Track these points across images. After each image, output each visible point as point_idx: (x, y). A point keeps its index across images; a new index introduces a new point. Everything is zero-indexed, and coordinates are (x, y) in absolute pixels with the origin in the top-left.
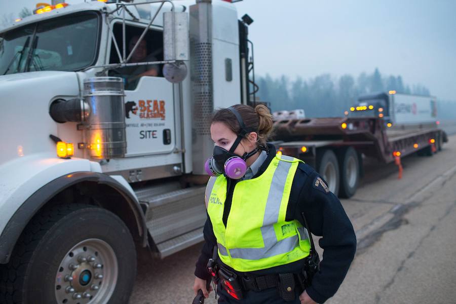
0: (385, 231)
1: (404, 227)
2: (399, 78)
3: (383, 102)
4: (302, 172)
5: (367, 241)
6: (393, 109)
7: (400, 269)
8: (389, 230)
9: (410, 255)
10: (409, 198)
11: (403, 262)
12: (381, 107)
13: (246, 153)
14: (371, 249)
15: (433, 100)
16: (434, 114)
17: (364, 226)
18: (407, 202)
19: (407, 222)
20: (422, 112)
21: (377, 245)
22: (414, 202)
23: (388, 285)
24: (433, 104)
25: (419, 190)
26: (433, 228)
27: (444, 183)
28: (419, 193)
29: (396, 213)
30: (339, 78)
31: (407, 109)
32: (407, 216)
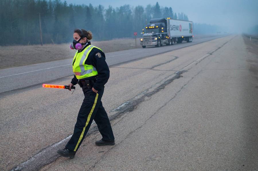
0: (174, 79)
1: (181, 78)
2: (171, 8)
3: (163, 24)
4: (93, 51)
5: (168, 82)
6: (169, 28)
7: (182, 88)
8: (176, 79)
9: (185, 85)
10: (182, 69)
11: (183, 87)
12: (162, 27)
13: (82, 43)
14: (170, 84)
15: (191, 23)
16: (191, 31)
17: (165, 78)
18: (181, 70)
19: (182, 77)
20: (184, 30)
21: (172, 83)
22: (184, 70)
23: (179, 92)
24: (190, 25)
25: (186, 66)
26: (193, 78)
27: (197, 64)
28: (186, 67)
29: (177, 74)
30: (135, 7)
31: (177, 28)
32: (181, 75)
